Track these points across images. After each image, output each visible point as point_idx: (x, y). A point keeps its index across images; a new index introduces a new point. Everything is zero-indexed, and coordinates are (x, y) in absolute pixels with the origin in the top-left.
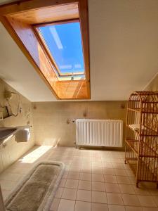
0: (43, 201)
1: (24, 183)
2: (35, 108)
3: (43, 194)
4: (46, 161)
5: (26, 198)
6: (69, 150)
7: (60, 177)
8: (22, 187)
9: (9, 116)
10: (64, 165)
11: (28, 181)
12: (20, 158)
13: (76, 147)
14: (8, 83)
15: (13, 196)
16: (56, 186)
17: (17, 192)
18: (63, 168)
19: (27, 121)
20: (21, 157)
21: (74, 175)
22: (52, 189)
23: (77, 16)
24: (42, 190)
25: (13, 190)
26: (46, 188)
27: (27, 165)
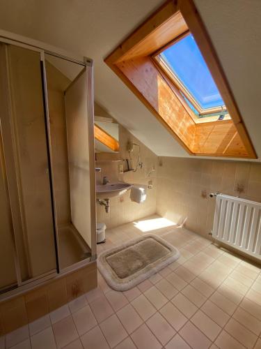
0: (135, 274)
1: (128, 247)
2: (161, 165)
3: (139, 268)
4: (159, 237)
5: (123, 261)
6: (198, 239)
7: (164, 263)
8: (124, 248)
9: (129, 170)
10: (178, 253)
11: (132, 247)
12: (134, 221)
13: (214, 241)
14: (131, 132)
15: (115, 252)
16: (155, 269)
17: (119, 251)
18: (175, 256)
19: (149, 180)
20: (137, 221)
21: (185, 274)
22: (149, 269)
23: (186, 27)
24: (139, 263)
25: (117, 246)
26: (144, 264)
27: (138, 231)
